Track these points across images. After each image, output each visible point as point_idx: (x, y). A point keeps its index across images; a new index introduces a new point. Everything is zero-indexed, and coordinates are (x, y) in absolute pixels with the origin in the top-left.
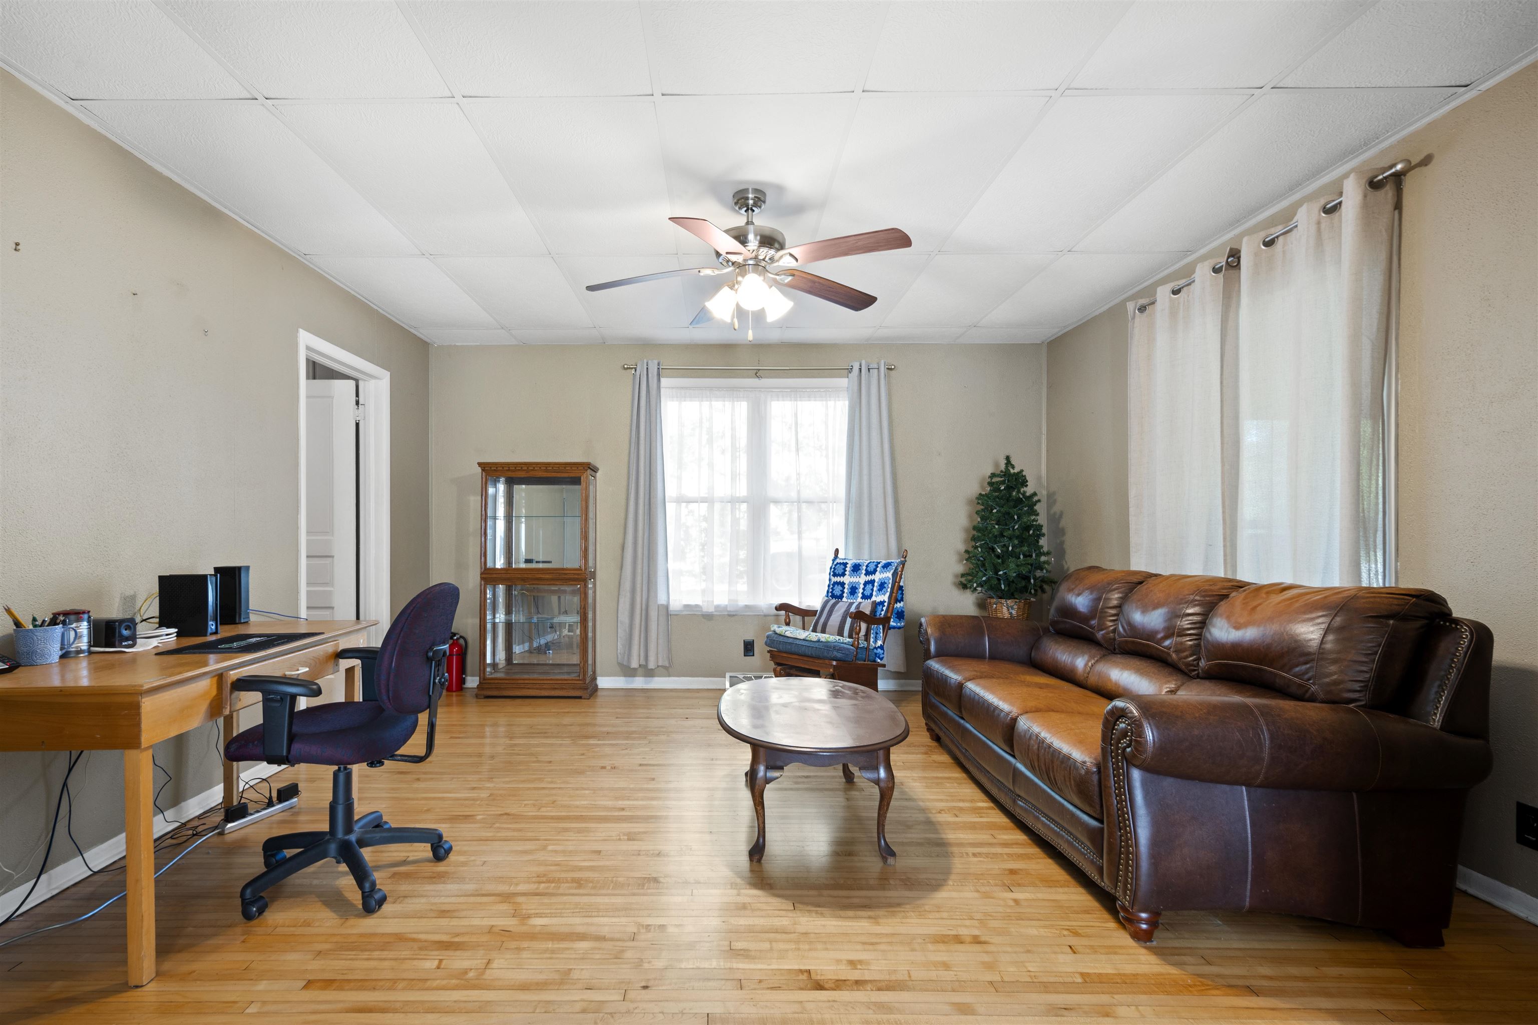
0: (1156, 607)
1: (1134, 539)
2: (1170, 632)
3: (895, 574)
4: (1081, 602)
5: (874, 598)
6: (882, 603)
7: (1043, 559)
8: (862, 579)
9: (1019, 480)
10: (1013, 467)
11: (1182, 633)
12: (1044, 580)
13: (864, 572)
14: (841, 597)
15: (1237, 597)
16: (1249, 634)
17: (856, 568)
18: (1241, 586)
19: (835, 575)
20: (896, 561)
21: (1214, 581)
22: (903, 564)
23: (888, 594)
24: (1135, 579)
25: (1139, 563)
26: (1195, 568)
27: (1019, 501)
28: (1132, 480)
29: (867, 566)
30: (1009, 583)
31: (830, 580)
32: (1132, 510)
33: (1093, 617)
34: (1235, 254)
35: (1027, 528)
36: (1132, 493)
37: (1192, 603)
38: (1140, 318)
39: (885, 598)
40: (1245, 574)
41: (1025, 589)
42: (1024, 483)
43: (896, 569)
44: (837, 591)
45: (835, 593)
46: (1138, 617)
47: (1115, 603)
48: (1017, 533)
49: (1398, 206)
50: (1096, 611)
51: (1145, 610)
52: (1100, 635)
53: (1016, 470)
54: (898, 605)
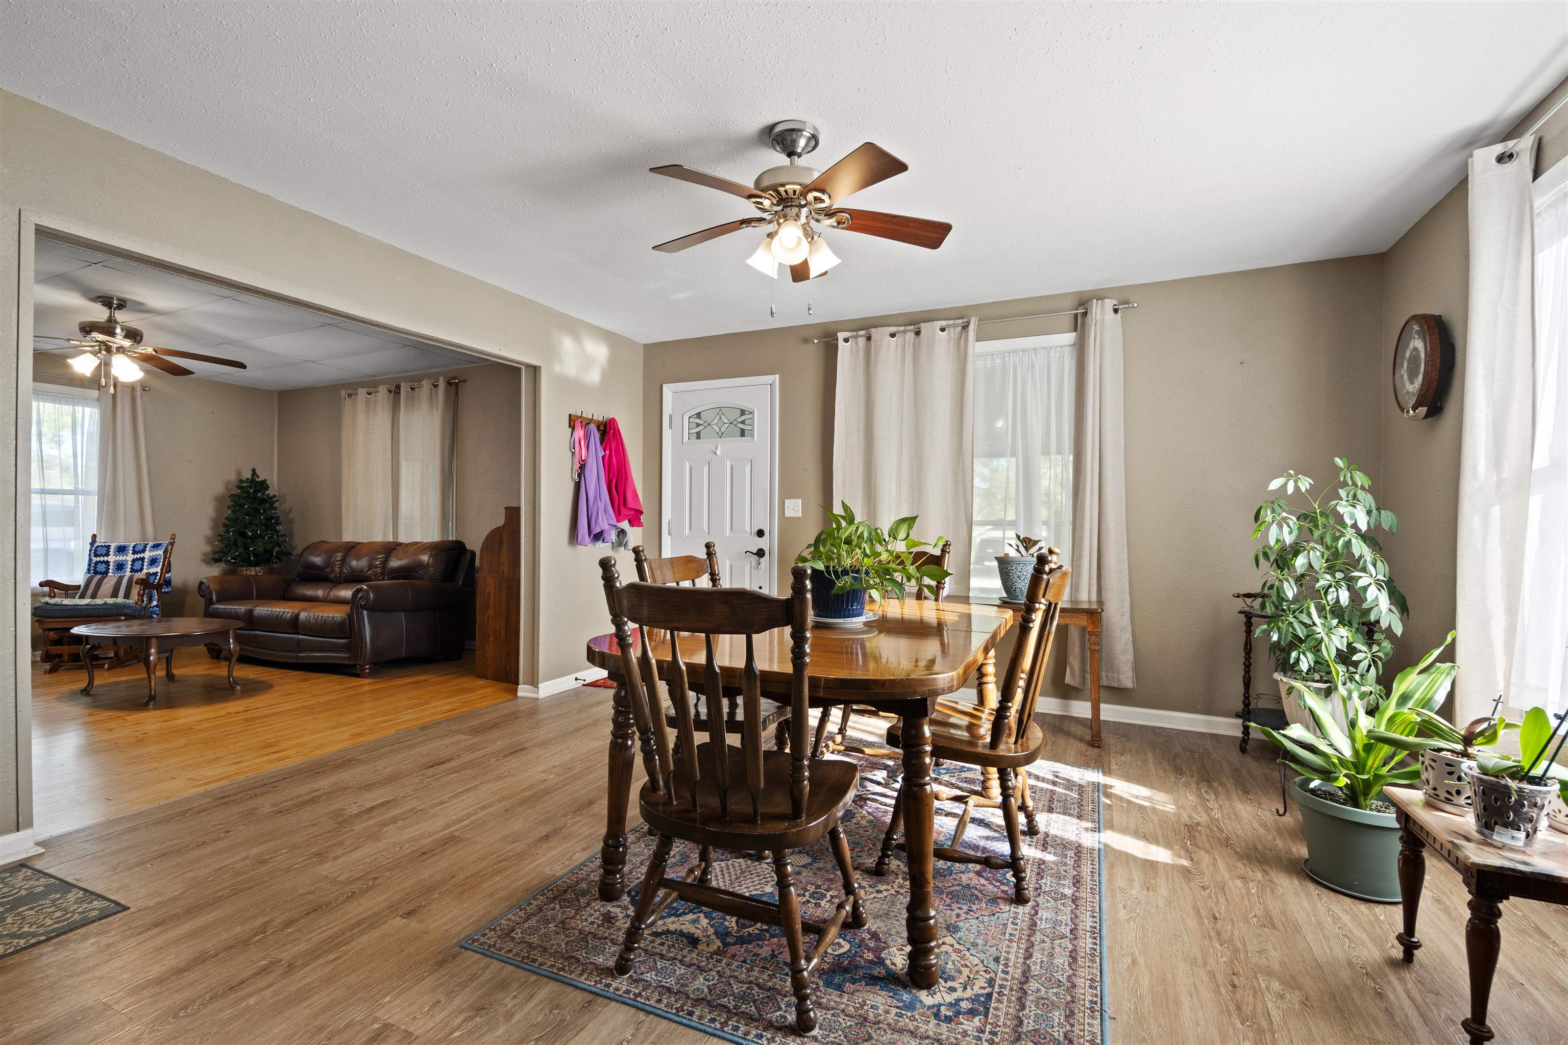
0: (363, 557)
1: (344, 525)
2: (371, 567)
3: (165, 552)
4: (318, 560)
5: (145, 571)
6: (155, 574)
7: (281, 539)
8: (130, 557)
9: (263, 486)
10: (258, 477)
11: (376, 567)
12: (282, 553)
13: (131, 552)
14: (107, 572)
15: (400, 548)
16: (404, 562)
17: (121, 549)
18: (400, 544)
19: (96, 555)
20: (166, 542)
21: (390, 543)
22: (172, 544)
23: (160, 567)
24: (350, 545)
25: (348, 537)
26: (378, 538)
27: (263, 501)
28: (343, 491)
29: (134, 547)
30: (256, 555)
31: (90, 560)
32: (343, 509)
33: (327, 567)
34: (398, 387)
35: (270, 519)
36: (344, 499)
37: (380, 553)
38: (348, 402)
39: (158, 569)
40: (402, 539)
41: (268, 560)
42: (267, 488)
43: (166, 548)
44: (101, 568)
45: (97, 570)
46: (354, 563)
47: (339, 558)
48: (264, 522)
49: (457, 394)
50: (328, 564)
51: (358, 559)
52: (332, 576)
53: (260, 479)
54: (167, 575)
